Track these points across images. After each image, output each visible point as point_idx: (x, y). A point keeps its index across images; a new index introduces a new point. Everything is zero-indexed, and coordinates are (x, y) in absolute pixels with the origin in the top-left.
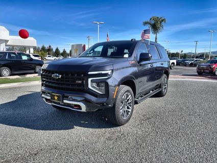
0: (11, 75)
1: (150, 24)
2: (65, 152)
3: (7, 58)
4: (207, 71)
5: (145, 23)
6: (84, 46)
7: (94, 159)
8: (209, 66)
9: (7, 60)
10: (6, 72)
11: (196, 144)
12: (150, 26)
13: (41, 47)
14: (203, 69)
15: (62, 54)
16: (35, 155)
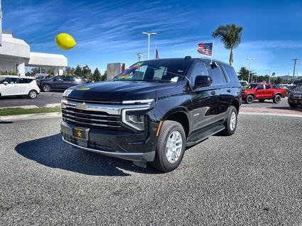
2: (48, 208)
6: (124, 65)
7: (82, 220)
11: (239, 206)
13: (75, 67)
14: (297, 99)
16: (8, 209)
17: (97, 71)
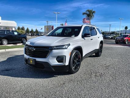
0: (8, 44)
1: (86, 14)
3: (6, 33)
4: (121, 41)
5: (84, 14)
8: (123, 38)
9: (6, 35)
10: (5, 42)
12: (86, 15)
14: (119, 40)
15: (31, 32)
17: (28, 29)
